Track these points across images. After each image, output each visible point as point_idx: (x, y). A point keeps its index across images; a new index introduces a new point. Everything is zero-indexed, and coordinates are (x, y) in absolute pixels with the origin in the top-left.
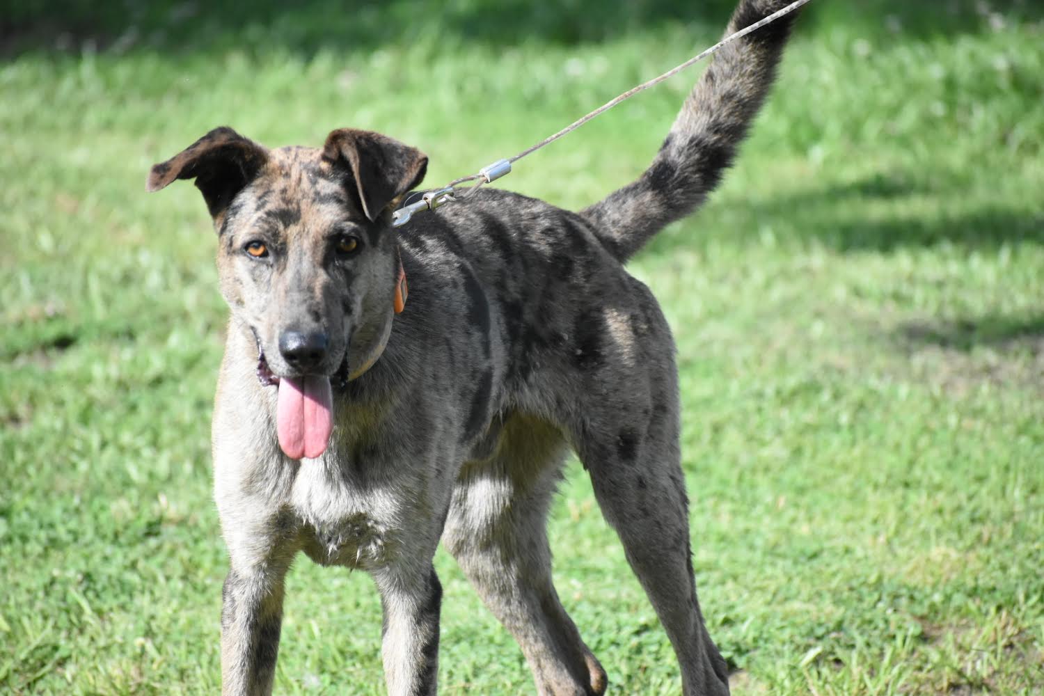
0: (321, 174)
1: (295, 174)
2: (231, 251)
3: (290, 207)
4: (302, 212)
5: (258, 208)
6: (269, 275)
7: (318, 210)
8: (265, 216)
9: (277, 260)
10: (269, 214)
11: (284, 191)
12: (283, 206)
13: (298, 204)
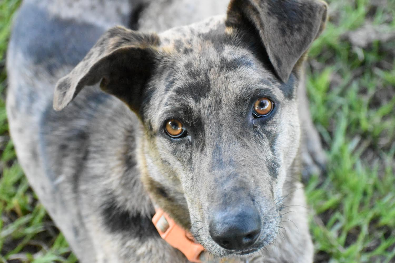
0: (227, 40)
1: (197, 48)
2: (153, 134)
3: (198, 79)
4: (211, 82)
5: (167, 90)
6: (189, 154)
7: (227, 77)
8: (174, 94)
9: (195, 136)
10: (179, 91)
11: (188, 65)
12: (191, 81)
13: (206, 74)
